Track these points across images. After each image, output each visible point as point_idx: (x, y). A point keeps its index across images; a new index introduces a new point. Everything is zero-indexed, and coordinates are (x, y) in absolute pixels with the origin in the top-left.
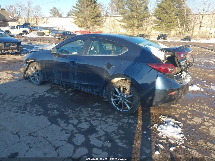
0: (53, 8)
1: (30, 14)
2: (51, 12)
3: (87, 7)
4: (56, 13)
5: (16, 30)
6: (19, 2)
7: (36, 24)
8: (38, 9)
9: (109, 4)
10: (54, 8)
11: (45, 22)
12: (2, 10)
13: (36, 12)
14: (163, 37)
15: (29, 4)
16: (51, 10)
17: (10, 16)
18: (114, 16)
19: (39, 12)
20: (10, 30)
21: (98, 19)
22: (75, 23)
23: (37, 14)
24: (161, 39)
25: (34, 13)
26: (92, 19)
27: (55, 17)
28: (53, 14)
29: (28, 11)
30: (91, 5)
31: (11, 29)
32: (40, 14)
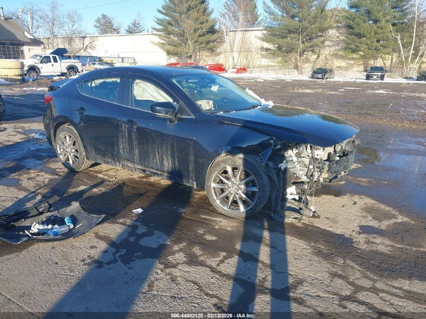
0: (100, 16)
1: (56, 30)
2: (97, 25)
3: (188, 10)
4: (107, 27)
5: (53, 65)
6: (31, 3)
7: (83, 50)
8: (73, 17)
9: (225, 6)
10: (104, 16)
11: (87, 47)
12: (6, 19)
13: (70, 25)
14: (380, 74)
15: (53, 8)
16: (98, 21)
17: (26, 34)
18: (245, 31)
19: (76, 26)
20: (40, 66)
21: (213, 37)
22: (162, 46)
23: (71, 28)
24: (375, 77)
25: (66, 28)
26: (200, 36)
27: (107, 35)
28: (102, 29)
29: (51, 24)
30: (196, 6)
31: (41, 62)
32: (79, 30)
